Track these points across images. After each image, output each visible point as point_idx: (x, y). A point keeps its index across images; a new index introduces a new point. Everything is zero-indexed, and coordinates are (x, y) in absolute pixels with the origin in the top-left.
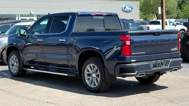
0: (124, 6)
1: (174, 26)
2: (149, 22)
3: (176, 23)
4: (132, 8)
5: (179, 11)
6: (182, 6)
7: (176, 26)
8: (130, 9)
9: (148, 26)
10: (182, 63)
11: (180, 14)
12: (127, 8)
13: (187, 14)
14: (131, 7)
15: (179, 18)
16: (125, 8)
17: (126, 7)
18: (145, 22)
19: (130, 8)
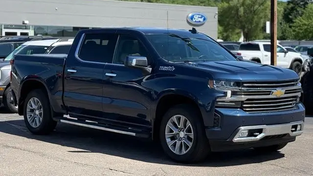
0: (190, 15)
1: (284, 54)
2: (239, 46)
3: (286, 49)
4: (204, 19)
5: (285, 25)
6: (290, 17)
7: (287, 54)
8: (201, 20)
9: (239, 52)
10: (306, 117)
11: (287, 31)
12: (197, 19)
13: (301, 31)
14: (202, 16)
15: (285, 39)
16: (192, 18)
17: (195, 17)
18: (232, 45)
19: (201, 18)
